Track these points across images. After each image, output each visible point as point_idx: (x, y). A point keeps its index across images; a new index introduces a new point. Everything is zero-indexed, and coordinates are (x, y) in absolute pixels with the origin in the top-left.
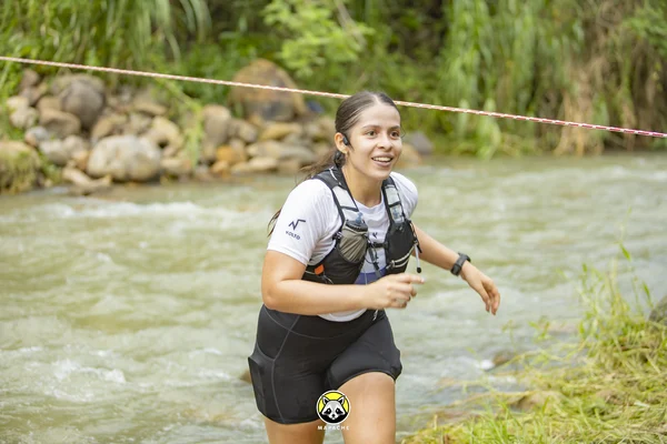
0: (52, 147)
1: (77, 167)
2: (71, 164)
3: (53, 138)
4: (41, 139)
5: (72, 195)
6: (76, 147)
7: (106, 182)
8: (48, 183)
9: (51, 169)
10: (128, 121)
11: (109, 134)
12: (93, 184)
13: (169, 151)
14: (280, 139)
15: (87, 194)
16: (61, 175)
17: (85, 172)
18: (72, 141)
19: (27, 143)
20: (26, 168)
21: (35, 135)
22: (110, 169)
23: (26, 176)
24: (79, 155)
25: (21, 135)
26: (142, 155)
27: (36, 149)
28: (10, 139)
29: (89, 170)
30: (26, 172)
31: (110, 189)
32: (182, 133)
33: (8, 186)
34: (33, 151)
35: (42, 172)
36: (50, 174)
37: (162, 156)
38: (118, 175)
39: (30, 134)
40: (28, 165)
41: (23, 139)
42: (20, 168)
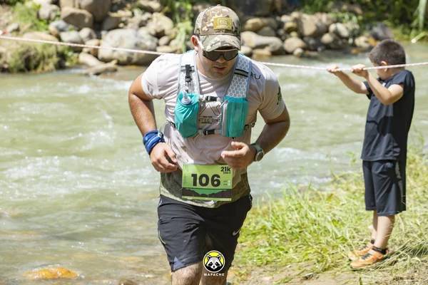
0: (70, 36)
1: (89, 53)
2: (85, 50)
3: (71, 30)
4: (62, 30)
5: (87, 75)
6: (90, 37)
7: (112, 64)
8: (67, 64)
9: (70, 54)
10: (133, 15)
11: (117, 27)
12: (102, 66)
13: (163, 40)
14: (257, 30)
15: (98, 74)
16: (78, 57)
17: (96, 56)
18: (85, 32)
19: (51, 34)
20: (51, 53)
21: (57, 27)
22: (115, 55)
23: (50, 60)
24: (91, 44)
25: (46, 27)
26: (141, 43)
27: (59, 39)
28: (38, 30)
29: (100, 56)
30: (50, 57)
31: (115, 70)
32: (174, 26)
33: (36, 67)
34: (56, 42)
35: (62, 56)
36: (69, 57)
37: (158, 45)
38: (121, 59)
39: (52, 27)
40: (52, 50)
41: (47, 29)
42: (46, 53)
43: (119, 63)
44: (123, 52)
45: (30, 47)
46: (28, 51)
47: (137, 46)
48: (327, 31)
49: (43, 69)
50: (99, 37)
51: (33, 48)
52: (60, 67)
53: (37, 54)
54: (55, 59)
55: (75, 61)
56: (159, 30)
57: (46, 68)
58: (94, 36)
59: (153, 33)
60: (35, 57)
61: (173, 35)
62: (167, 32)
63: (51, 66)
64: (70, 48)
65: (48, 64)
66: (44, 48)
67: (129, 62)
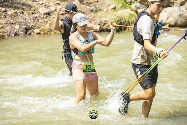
3: (143, 8)
7: (167, 26)
19: (132, 10)
20: (133, 21)
21: (136, 7)
22: (168, 21)
26: (183, 14)
27: (136, 12)
28: (125, 8)
30: (132, 23)
31: (169, 30)
33: (125, 28)
34: (135, 14)
38: (171, 23)
39: (133, 6)
41: (130, 8)
43: (170, 26)
44: (172, 21)
45: (122, 18)
46: (121, 20)
47: (180, 15)
49: (129, 30)
53: (126, 21)
66: (129, 17)
67: (175, 25)
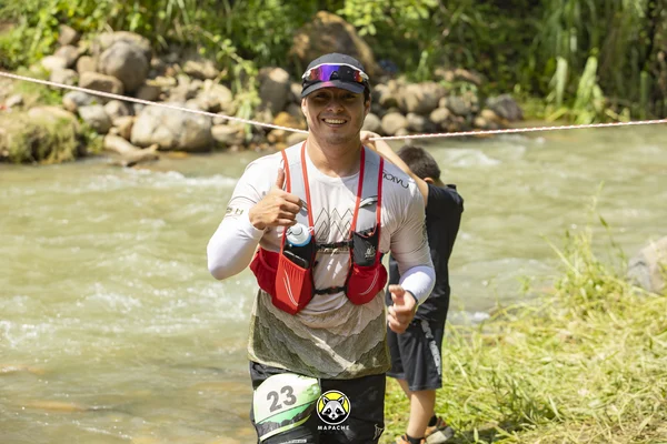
0: (91, 112)
1: (118, 135)
2: (113, 131)
3: (94, 103)
4: (81, 104)
5: (117, 165)
6: (120, 113)
7: (152, 150)
8: (90, 149)
9: (93, 135)
10: (177, 83)
11: (157, 99)
12: (140, 153)
13: (219, 117)
15: (131, 165)
16: (103, 141)
17: (128, 139)
18: (113, 106)
19: (66, 109)
20: (67, 135)
21: (74, 100)
22: (156, 137)
23: (66, 145)
24: (122, 122)
25: (59, 99)
26: (191, 121)
27: (77, 114)
28: (48, 103)
29: (134, 139)
30: (66, 140)
31: (156, 158)
32: (234, 98)
33: (47, 154)
34: (73, 118)
35: (82, 139)
36: (92, 141)
37: (213, 124)
38: (163, 143)
39: (67, 99)
40: (68, 131)
41: (61, 103)
42: (60, 135)
43: (161, 149)
44: (164, 135)
45: (38, 127)
46: (36, 132)
47: (185, 124)
48: (437, 107)
49: (56, 157)
50: (132, 113)
51: (42, 128)
52: (80, 155)
53: (48, 136)
54: (73, 143)
55: (99, 146)
56: (213, 104)
57: (61, 156)
58: (125, 111)
59: (206, 107)
60: (45, 140)
61: (232, 110)
62: (224, 106)
63: (67, 152)
64: (93, 129)
65: (63, 149)
66: (58, 127)
67: (174, 147)
